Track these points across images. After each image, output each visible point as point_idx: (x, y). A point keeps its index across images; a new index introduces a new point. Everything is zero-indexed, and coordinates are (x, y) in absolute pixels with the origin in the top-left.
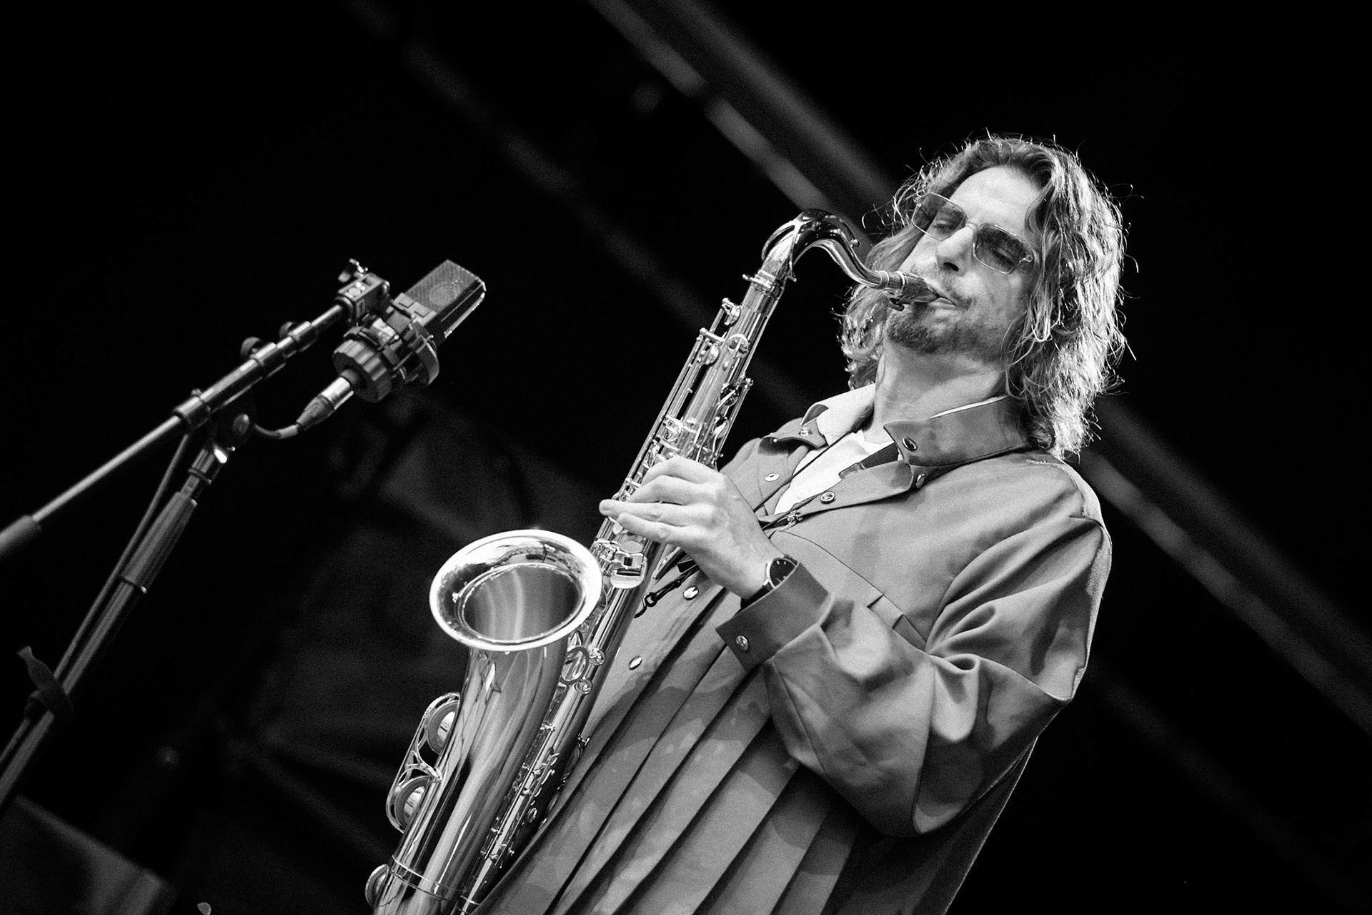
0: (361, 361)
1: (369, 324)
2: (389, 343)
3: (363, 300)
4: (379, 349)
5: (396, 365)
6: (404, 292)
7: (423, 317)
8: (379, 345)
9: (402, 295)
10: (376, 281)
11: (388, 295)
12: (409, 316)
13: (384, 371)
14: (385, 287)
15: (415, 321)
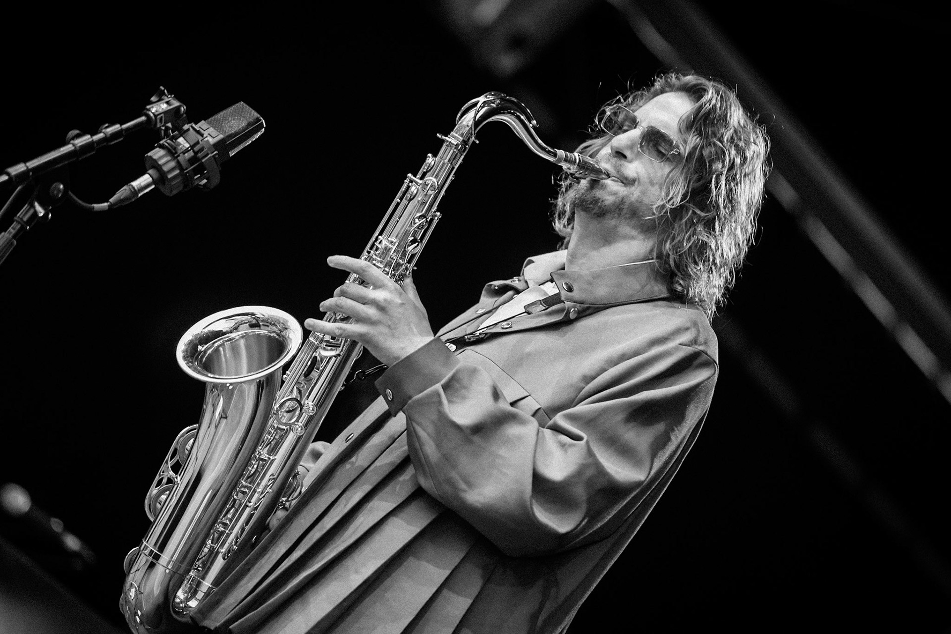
0: (161, 162)
1: (175, 138)
2: (184, 153)
3: (162, 115)
4: (176, 155)
5: (187, 169)
6: (205, 120)
7: (213, 138)
8: (176, 153)
9: (203, 122)
10: (176, 104)
11: (185, 115)
12: (202, 135)
13: (177, 172)
14: (182, 109)
15: (206, 139)
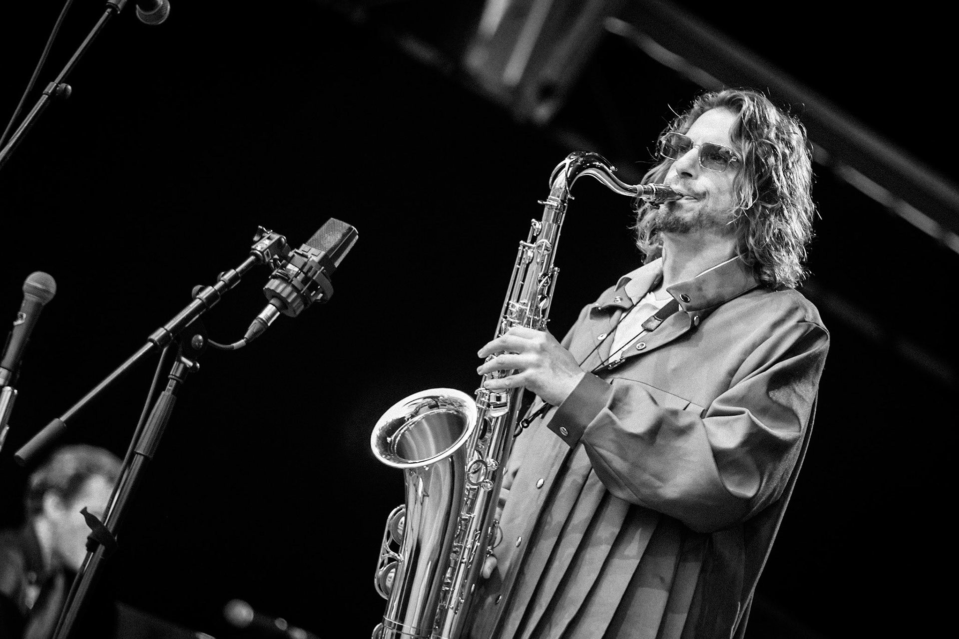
0: (278, 291)
1: (284, 266)
2: (296, 277)
3: (268, 250)
4: (289, 281)
5: (302, 290)
6: (305, 243)
7: (317, 256)
8: (289, 279)
9: (304, 245)
10: (276, 237)
11: (287, 244)
12: (306, 257)
13: (295, 295)
14: (283, 240)
15: (311, 259)
